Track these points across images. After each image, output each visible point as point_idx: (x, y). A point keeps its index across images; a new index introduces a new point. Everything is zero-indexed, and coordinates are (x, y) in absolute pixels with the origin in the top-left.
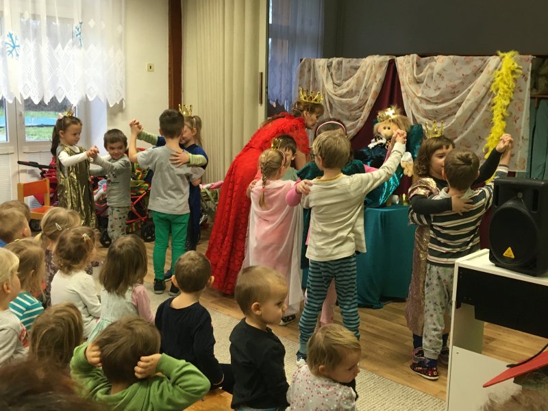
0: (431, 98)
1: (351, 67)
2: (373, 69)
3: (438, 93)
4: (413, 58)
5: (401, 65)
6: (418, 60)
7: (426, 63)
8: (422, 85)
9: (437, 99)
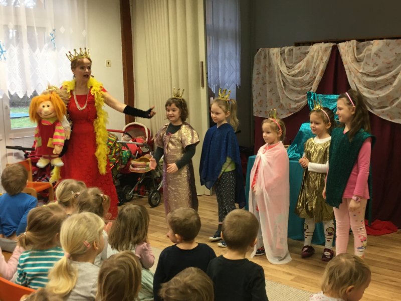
0: (371, 73)
1: (301, 53)
2: (320, 53)
3: (376, 68)
4: (353, 43)
5: (343, 49)
6: (357, 44)
7: (364, 46)
8: (362, 63)
9: (376, 73)
